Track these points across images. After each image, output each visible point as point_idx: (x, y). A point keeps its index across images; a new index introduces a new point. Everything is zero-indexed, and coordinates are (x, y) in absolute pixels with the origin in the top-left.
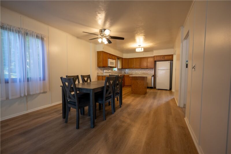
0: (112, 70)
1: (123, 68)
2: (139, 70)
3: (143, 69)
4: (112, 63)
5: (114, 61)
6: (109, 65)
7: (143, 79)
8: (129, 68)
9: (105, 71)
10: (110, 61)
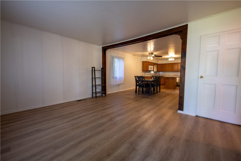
0: (150, 73)
1: (158, 71)
2: (171, 72)
3: (175, 72)
4: (151, 68)
5: (152, 67)
6: (150, 70)
7: (174, 79)
8: (162, 71)
9: (146, 73)
10: (150, 67)
